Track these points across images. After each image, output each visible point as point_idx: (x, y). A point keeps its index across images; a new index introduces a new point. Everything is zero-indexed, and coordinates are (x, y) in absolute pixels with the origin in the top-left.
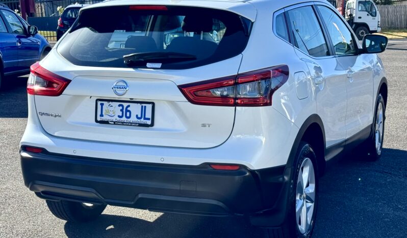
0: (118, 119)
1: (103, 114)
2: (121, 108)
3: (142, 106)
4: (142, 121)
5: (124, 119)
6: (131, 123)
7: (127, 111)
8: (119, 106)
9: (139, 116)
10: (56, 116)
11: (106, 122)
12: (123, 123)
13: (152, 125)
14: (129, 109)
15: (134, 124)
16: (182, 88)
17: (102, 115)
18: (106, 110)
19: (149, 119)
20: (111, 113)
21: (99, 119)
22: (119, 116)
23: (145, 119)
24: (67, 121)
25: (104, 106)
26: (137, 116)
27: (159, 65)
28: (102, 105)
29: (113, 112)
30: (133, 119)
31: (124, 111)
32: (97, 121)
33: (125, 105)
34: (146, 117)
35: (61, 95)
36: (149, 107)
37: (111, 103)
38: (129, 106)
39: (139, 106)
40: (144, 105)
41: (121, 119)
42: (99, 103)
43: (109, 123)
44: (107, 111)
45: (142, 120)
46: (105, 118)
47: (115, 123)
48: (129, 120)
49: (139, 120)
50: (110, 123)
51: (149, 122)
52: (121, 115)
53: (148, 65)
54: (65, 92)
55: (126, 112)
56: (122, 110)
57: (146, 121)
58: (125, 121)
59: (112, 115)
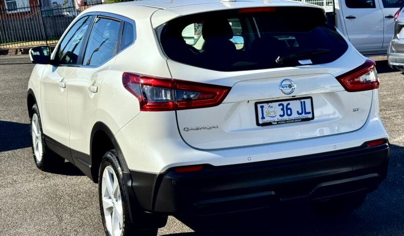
0: (280, 118)
1: (265, 116)
2: (281, 107)
3: (301, 102)
4: (304, 116)
5: (286, 117)
6: (294, 120)
7: (287, 109)
8: (279, 105)
9: (300, 112)
11: (269, 124)
12: (286, 122)
13: (313, 118)
14: (289, 107)
15: (297, 121)
16: (339, 78)
17: (263, 118)
18: (266, 112)
19: (309, 113)
20: (272, 114)
21: (261, 122)
22: (281, 116)
23: (306, 113)
24: (226, 131)
25: (264, 108)
26: (298, 112)
27: (309, 62)
28: (262, 107)
29: (273, 112)
30: (295, 116)
31: (285, 109)
32: (258, 124)
33: (285, 103)
34: (307, 111)
35: (221, 105)
36: (308, 102)
37: (270, 104)
38: (289, 104)
39: (298, 102)
40: (303, 100)
41: (283, 118)
42: (259, 106)
43: (272, 124)
44: (268, 113)
45: (303, 115)
46: (267, 120)
47: (278, 123)
48: (291, 117)
49: (300, 116)
50: (273, 123)
51: (310, 116)
52: (282, 114)
54: (225, 100)
56: (283, 109)
57: (307, 115)
58: (287, 119)
59: (274, 115)
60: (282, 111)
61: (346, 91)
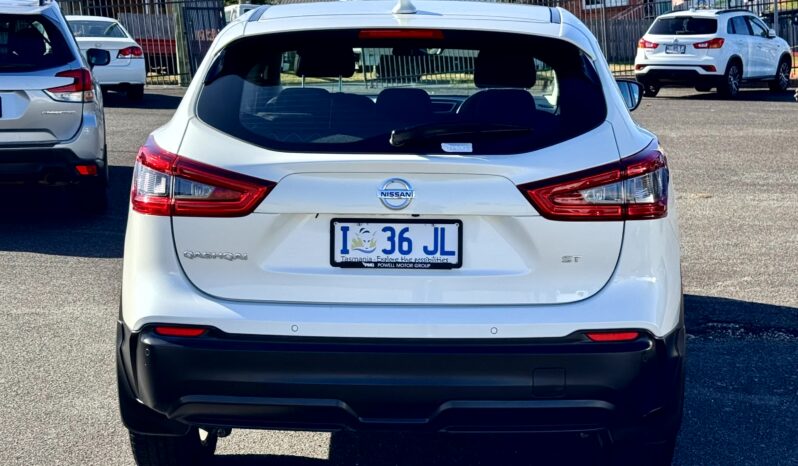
0: (384, 256)
1: (349, 247)
2: (389, 234)
3: (436, 230)
4: (438, 257)
5: (397, 256)
6: (414, 263)
7: (402, 239)
8: (385, 230)
9: (431, 248)
10: (232, 259)
11: (358, 265)
12: (395, 265)
13: (459, 265)
14: (406, 235)
15: (420, 266)
16: (525, 189)
17: (345, 251)
18: (354, 241)
19: (452, 253)
20: (366, 246)
21: (339, 258)
22: (385, 251)
23: (444, 253)
24: (262, 266)
25: (348, 233)
26: (425, 248)
27: (468, 147)
28: (345, 230)
29: (372, 243)
30: (418, 254)
31: (397, 239)
32: (333, 263)
33: (398, 228)
34: (447, 249)
35: (252, 214)
36: (451, 231)
37: (364, 225)
38: (406, 230)
39: (430, 228)
40: (439, 226)
41: (390, 256)
42: (338, 226)
43: (363, 267)
44: (357, 243)
45: (438, 255)
46: (353, 256)
47: (376, 265)
48: (408, 257)
49: (430, 257)
50: (365, 265)
51: (453, 260)
52: (389, 248)
53: (445, 147)
54: (260, 208)
55: (402, 242)
56: (391, 239)
57: (446, 257)
58: (400, 261)
59: (369, 249)
60: (390, 243)
61: (542, 218)
